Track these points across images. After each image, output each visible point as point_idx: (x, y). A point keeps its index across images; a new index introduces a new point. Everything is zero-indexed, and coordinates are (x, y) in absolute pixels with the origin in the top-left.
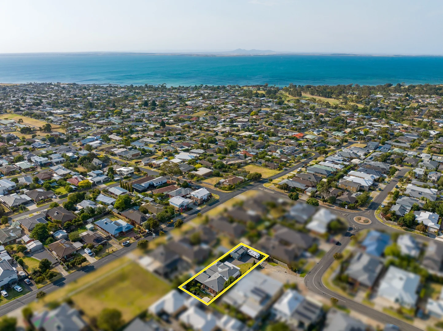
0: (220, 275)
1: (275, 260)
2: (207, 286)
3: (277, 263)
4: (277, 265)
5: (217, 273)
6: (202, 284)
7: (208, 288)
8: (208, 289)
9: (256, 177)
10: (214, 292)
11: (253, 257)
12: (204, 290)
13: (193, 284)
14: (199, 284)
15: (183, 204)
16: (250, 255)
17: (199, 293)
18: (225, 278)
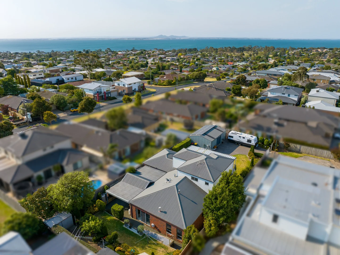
0: (182, 176)
1: (292, 145)
2: (144, 212)
3: (299, 152)
4: (299, 155)
5: (170, 175)
6: (126, 205)
7: (148, 217)
8: (148, 221)
9: (200, 76)
10: (169, 231)
11: (242, 144)
12: (134, 224)
13: (101, 207)
14: (117, 207)
15: (101, 89)
16: (234, 142)
17: (116, 237)
18: (201, 183)
